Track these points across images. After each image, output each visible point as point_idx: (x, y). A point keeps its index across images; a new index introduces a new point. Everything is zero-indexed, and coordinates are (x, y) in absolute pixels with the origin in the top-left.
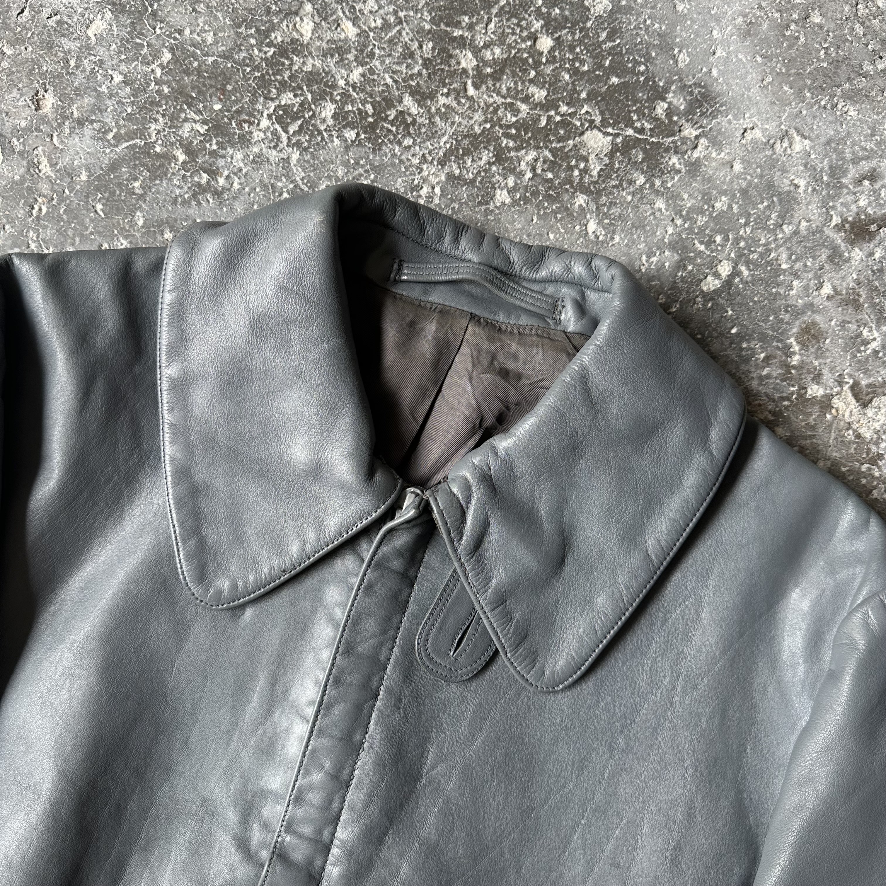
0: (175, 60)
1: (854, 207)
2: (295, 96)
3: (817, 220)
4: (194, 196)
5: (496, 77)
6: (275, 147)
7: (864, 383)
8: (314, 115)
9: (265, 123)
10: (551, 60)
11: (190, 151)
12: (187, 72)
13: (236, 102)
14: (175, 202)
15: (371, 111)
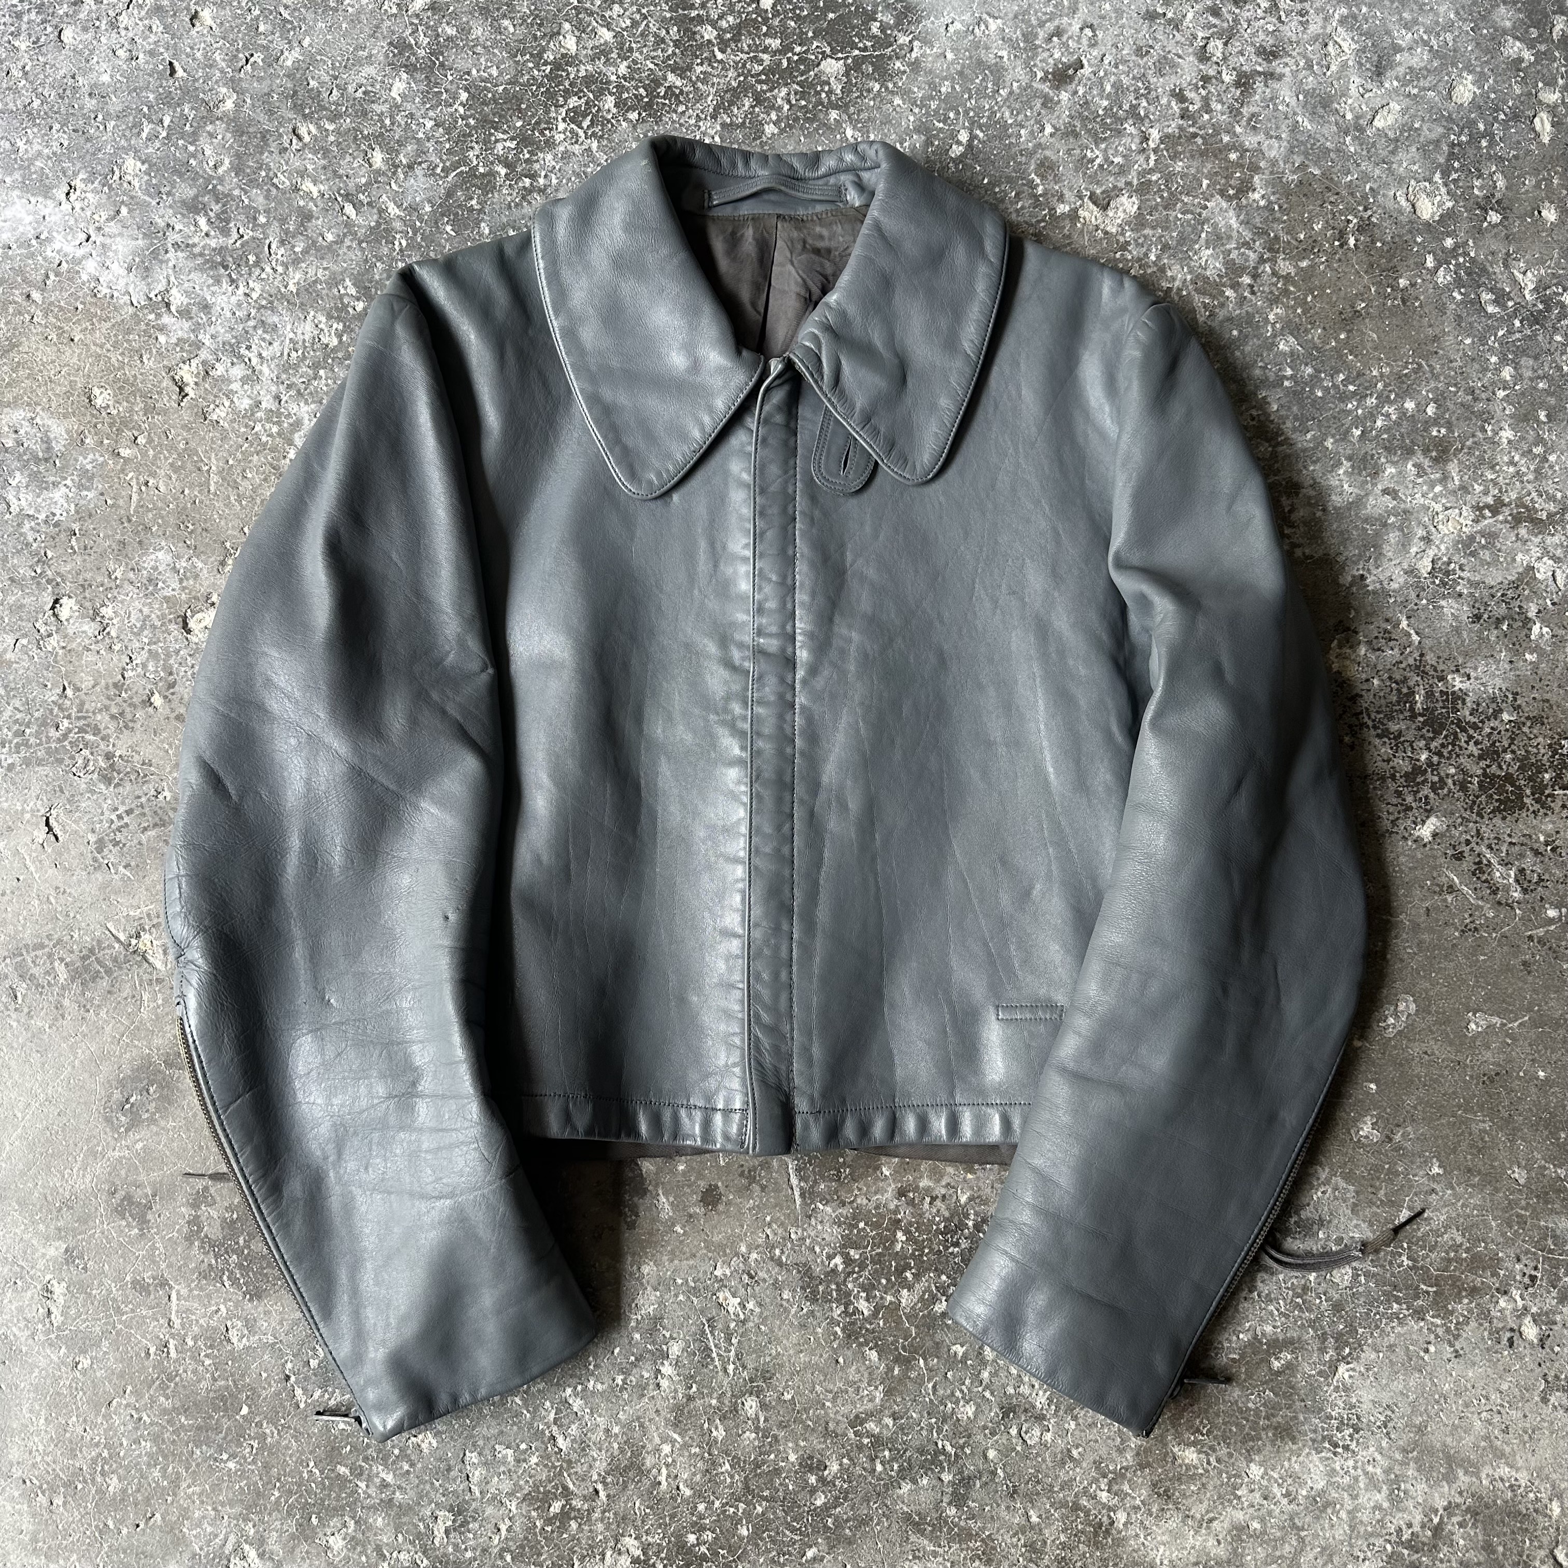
0: (472, 97)
1: (1051, 61)
2: (580, 98)
3: (1025, 80)
4: (523, 198)
5: (736, 39)
6: (576, 142)
7: (1098, 191)
8: (599, 109)
9: (562, 126)
10: (776, 14)
11: (507, 165)
12: (485, 103)
13: (533, 116)
14: (510, 207)
15: (644, 94)
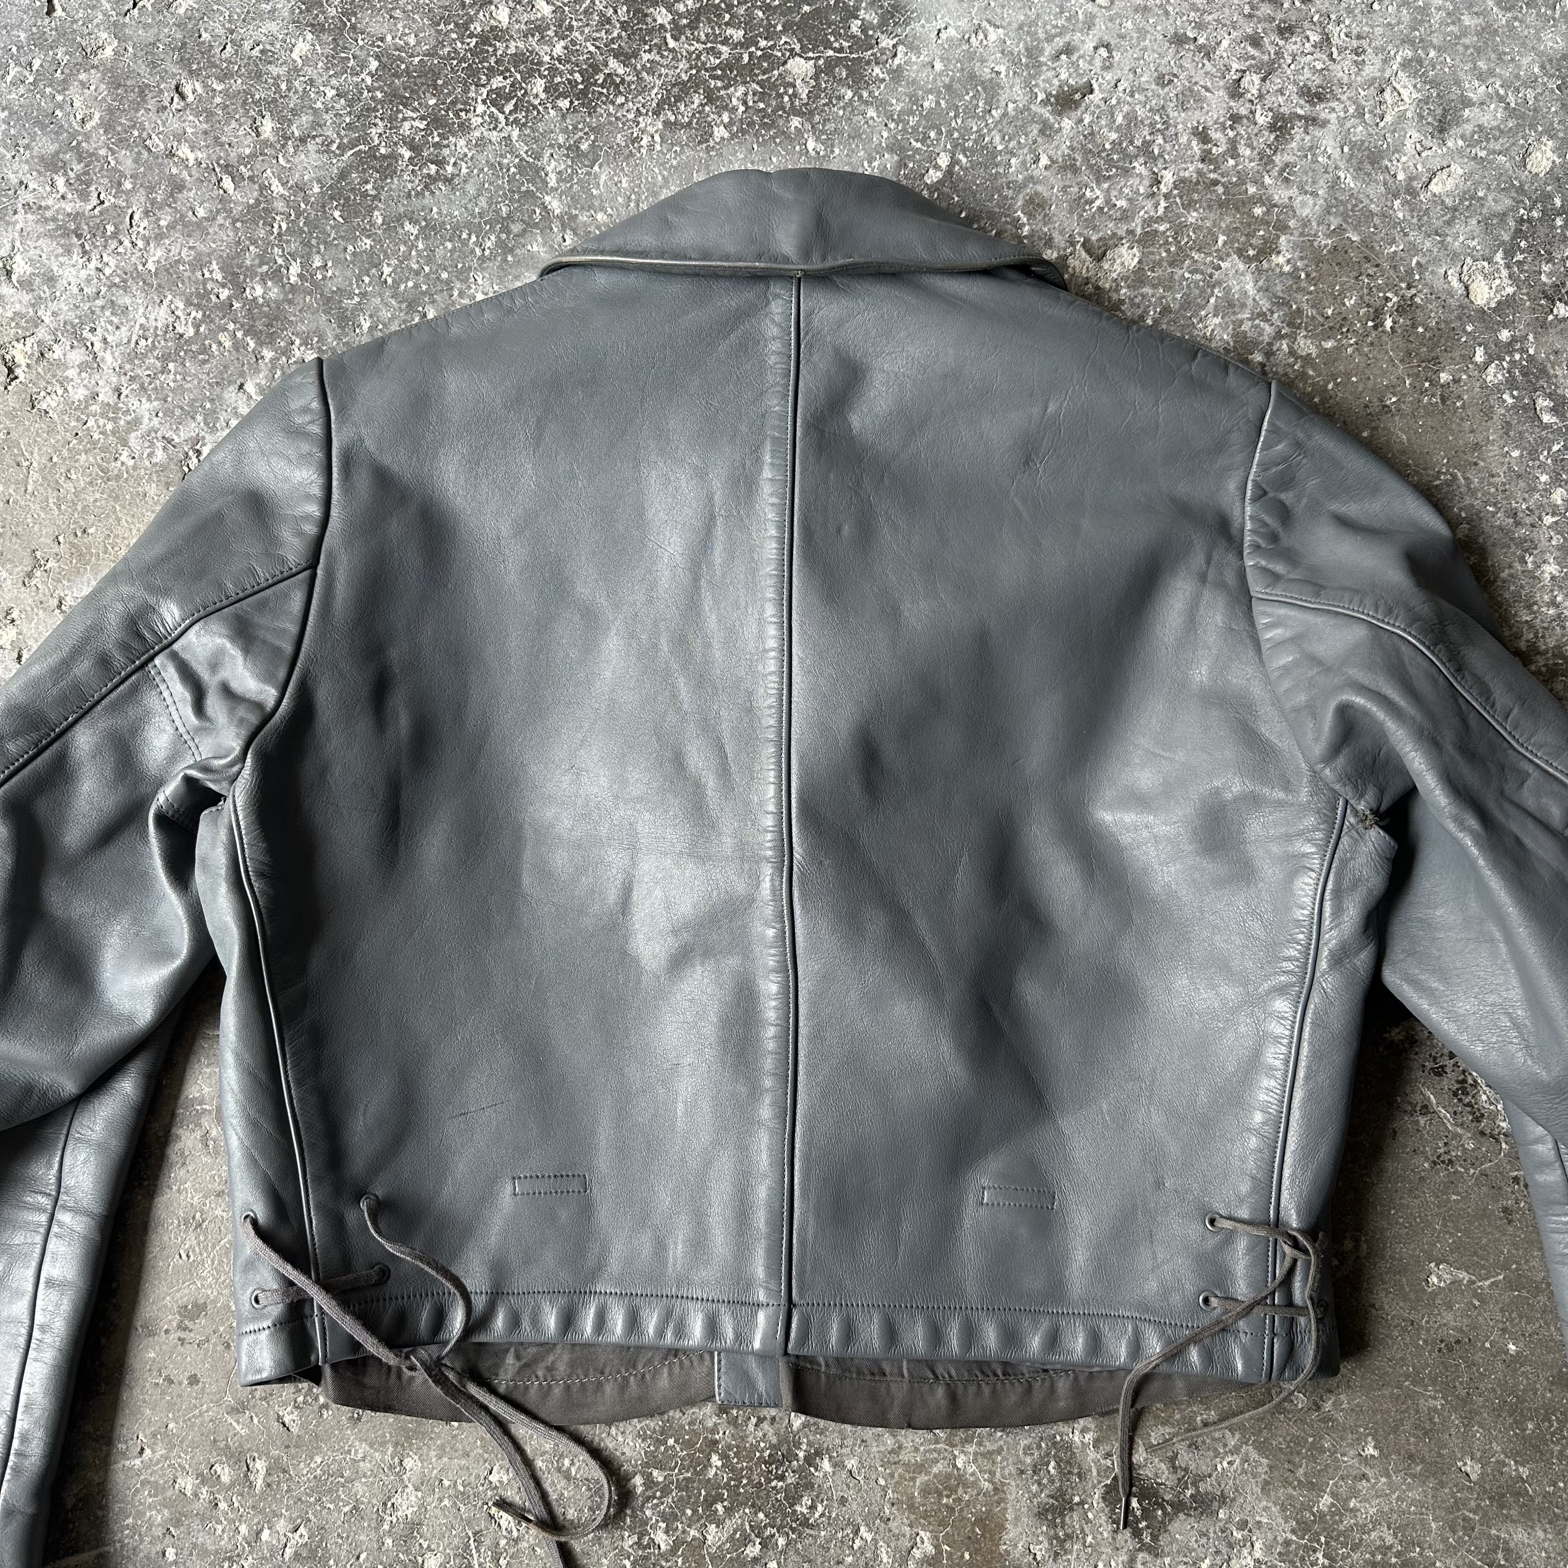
0: (383, 66)
1: (1056, 82)
2: (505, 78)
3: (1022, 100)
4: (426, 186)
5: (693, 26)
6: (495, 129)
7: (1094, 238)
8: (526, 92)
9: (481, 108)
11: (413, 147)
12: (396, 75)
13: (449, 94)
14: (409, 195)
15: (579, 79)
